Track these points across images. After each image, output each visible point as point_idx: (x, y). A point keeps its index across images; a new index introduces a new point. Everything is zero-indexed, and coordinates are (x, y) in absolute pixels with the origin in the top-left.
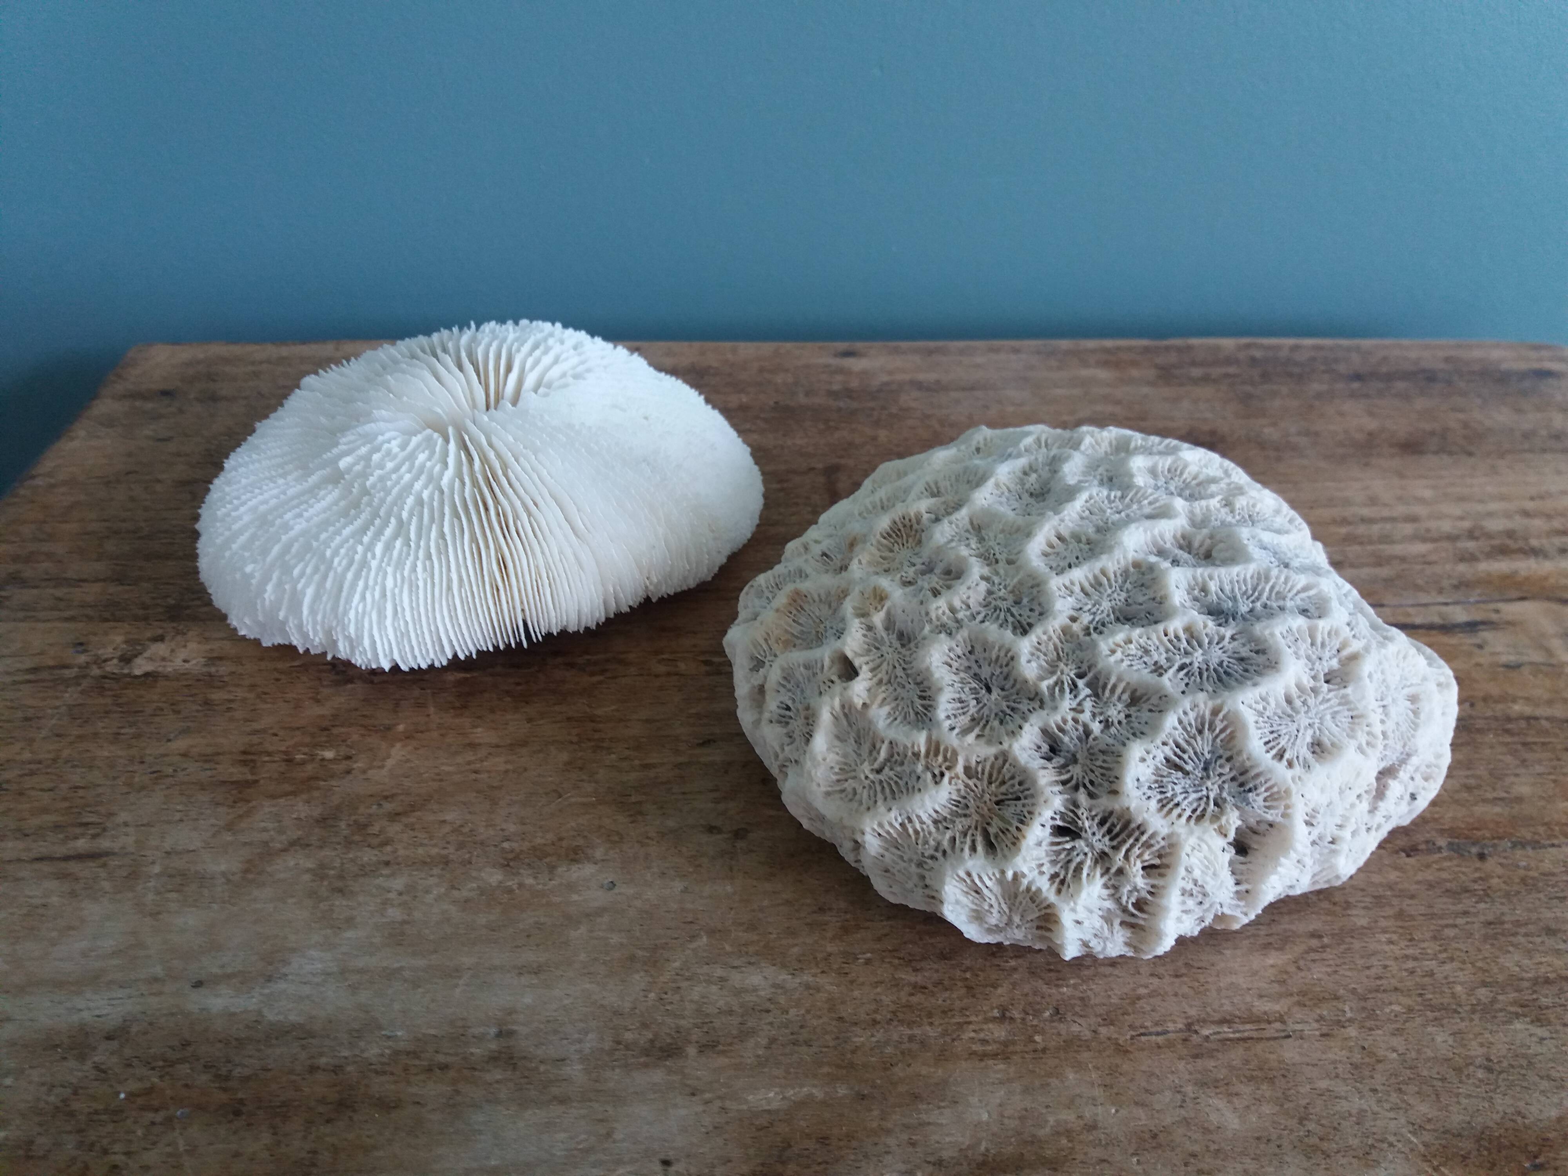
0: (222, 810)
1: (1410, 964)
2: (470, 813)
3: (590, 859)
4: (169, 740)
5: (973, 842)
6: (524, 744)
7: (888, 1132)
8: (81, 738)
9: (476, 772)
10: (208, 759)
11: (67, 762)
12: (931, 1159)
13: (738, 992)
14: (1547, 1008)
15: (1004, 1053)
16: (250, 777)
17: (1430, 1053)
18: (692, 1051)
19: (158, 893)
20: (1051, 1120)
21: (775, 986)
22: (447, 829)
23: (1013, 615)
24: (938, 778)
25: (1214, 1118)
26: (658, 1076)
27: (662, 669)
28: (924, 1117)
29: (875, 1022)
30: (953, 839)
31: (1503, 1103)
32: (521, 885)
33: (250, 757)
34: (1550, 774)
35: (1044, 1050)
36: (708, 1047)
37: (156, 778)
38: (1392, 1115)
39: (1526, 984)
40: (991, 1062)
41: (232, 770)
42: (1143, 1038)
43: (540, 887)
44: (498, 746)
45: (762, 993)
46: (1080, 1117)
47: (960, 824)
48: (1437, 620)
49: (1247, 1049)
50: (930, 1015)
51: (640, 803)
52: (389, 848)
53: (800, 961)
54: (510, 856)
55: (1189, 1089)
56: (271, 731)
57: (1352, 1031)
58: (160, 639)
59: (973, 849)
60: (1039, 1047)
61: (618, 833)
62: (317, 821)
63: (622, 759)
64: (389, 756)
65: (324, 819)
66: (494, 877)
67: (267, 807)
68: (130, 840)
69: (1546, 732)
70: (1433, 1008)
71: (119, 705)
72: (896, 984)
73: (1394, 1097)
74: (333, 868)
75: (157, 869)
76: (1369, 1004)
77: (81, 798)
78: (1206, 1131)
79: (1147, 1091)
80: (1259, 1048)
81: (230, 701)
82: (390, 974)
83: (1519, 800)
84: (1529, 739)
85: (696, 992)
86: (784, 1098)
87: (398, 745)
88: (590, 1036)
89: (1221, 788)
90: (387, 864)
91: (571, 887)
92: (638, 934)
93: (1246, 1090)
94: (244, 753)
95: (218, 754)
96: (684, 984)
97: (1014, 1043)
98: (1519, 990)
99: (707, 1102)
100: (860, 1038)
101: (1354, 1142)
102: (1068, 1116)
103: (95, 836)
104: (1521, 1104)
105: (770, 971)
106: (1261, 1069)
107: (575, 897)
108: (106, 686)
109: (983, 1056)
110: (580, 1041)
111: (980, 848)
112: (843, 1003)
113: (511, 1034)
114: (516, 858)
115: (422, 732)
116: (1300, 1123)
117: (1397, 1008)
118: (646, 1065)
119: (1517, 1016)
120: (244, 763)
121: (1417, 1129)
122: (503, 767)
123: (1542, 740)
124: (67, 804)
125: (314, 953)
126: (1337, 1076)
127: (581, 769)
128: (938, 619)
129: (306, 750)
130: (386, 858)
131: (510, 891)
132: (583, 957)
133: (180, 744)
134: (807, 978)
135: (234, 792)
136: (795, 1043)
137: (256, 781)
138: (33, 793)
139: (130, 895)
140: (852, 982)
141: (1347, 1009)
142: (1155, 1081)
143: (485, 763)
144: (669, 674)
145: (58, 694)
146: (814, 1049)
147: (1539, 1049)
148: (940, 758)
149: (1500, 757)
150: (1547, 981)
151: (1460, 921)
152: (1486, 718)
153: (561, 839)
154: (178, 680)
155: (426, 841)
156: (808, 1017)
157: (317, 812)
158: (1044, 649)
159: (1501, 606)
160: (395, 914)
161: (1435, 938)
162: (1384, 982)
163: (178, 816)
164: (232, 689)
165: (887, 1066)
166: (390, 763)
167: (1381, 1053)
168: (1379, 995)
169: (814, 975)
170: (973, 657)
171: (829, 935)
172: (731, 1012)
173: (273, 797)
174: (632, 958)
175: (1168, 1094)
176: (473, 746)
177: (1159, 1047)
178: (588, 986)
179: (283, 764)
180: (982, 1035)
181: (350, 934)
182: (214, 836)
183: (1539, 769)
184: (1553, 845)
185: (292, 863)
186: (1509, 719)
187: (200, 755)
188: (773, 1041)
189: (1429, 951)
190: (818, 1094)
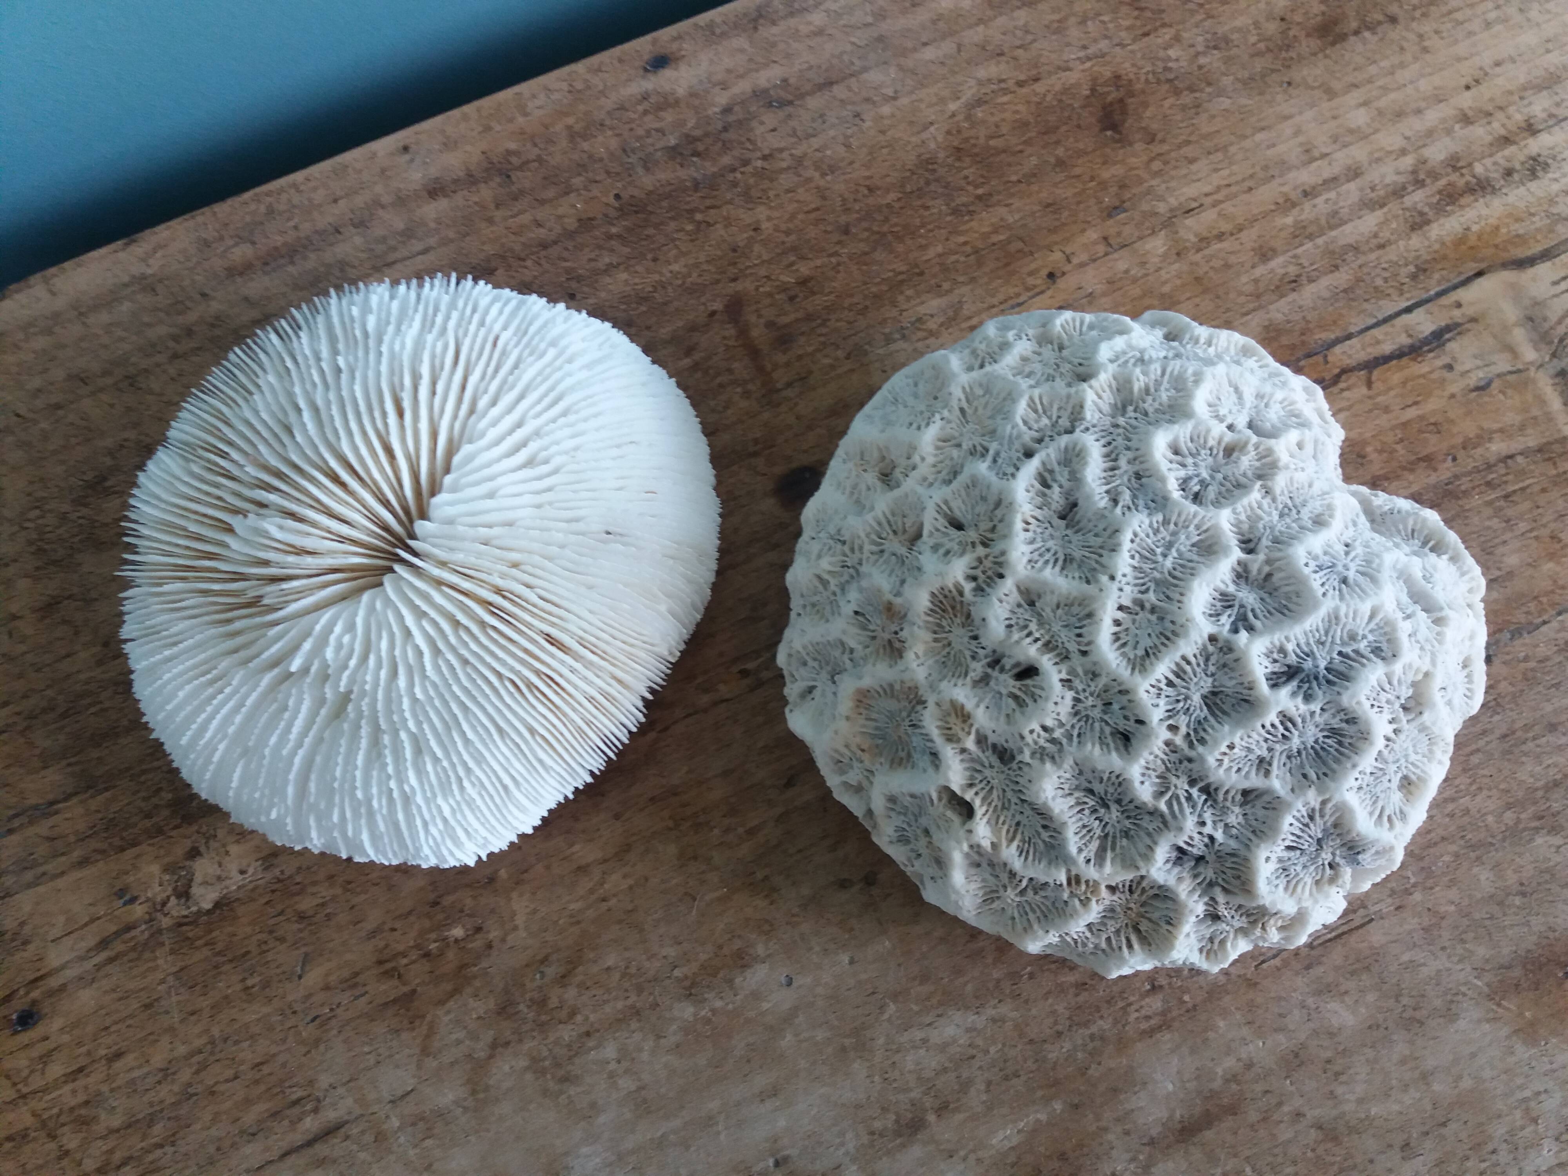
0: (405, 1035)
1: (1450, 807)
2: (626, 949)
3: (757, 959)
4: (300, 977)
5: (1128, 940)
6: (627, 848)
7: (1106, 1130)
8: (216, 1007)
9: (604, 900)
10: (352, 982)
11: (225, 1040)
12: (1145, 1141)
13: (943, 1048)
14: (1559, 813)
15: (1165, 1025)
16: (406, 989)
17: (1479, 896)
18: (931, 1118)
19: (415, 1146)
20: (1219, 1071)
21: (968, 1030)
22: (616, 976)
23: (1107, 723)
24: (1085, 903)
25: (1335, 1022)
26: (916, 1151)
27: (705, 699)
28: (1128, 1106)
29: (1059, 1034)
30: (1108, 939)
31: (1538, 923)
32: (714, 1011)
33: (388, 966)
34: (1531, 531)
35: (1195, 1007)
36: (942, 1109)
37: (321, 1025)
38: (1460, 967)
39: (1540, 793)
40: (1158, 1036)
41: (383, 987)
42: (1264, 966)
43: (730, 1006)
44: (605, 861)
45: (961, 1042)
46: (1239, 1060)
47: (1112, 928)
48: (1405, 340)
49: (1344, 945)
50: (1098, 1009)
51: (766, 878)
52: (579, 1018)
53: (977, 997)
54: (687, 983)
55: (1310, 1001)
56: (386, 927)
57: (1417, 896)
58: (194, 853)
59: (1130, 946)
60: (1190, 1005)
61: (767, 921)
62: (499, 1014)
63: (727, 830)
64: (514, 914)
65: (504, 1008)
66: (686, 1011)
67: (444, 1017)
68: (349, 1101)
69: (1522, 473)
70: (1473, 847)
71: (219, 953)
72: (1061, 989)
73: (1459, 950)
74: (545, 1059)
75: (395, 1122)
76: (1425, 863)
77: (270, 1074)
78: (1331, 1035)
79: (1280, 1015)
80: (1353, 939)
81: (323, 905)
82: (660, 1144)
83: (1510, 574)
84: (1511, 488)
85: (910, 1061)
86: (1019, 1132)
87: (514, 895)
88: (849, 1135)
89: (1333, 854)
90: (588, 1034)
91: (756, 996)
92: (836, 1023)
93: (1351, 985)
94: (380, 963)
95: (356, 974)
96: (897, 1058)
97: (1169, 1010)
98: (1535, 803)
99: (965, 1159)
100: (1054, 1053)
101: (1438, 1003)
102: (1229, 1063)
103: (316, 1110)
104: (1551, 919)
105: (958, 1016)
106: (1358, 961)
107: (766, 1006)
108: (190, 935)
109: (1150, 1033)
110: (842, 1144)
111: (1136, 946)
112: (1027, 1025)
113: (786, 1159)
114: (693, 985)
115: (526, 871)
116: (1397, 1001)
117: (1447, 858)
118: (903, 1146)
119: (1537, 829)
120: (388, 974)
121: (1479, 971)
122: (625, 884)
123: (1521, 485)
124: (262, 1088)
125: (584, 1150)
126: (1415, 945)
127: (695, 858)
128: (1036, 743)
129: (433, 936)
130: (584, 1029)
131: (708, 1021)
132: (803, 1064)
133: (314, 977)
134: (990, 1012)
135: (402, 1011)
136: (1006, 1078)
137: (414, 991)
138: (221, 1088)
139: (392, 1158)
140: (1026, 1002)
141: (1409, 874)
142: (1283, 1003)
143: (606, 886)
144: (716, 704)
145: (150, 964)
146: (1023, 1078)
147: (1559, 859)
148: (1083, 887)
149: (1488, 523)
150: (1556, 784)
151: (1481, 743)
152: (1469, 473)
153: (720, 947)
154: (253, 900)
155: (606, 997)
156: (1006, 1049)
157: (491, 1004)
158: (1151, 766)
159: (1462, 294)
160: (626, 1084)
161: (1465, 770)
162: (1433, 835)
163: (372, 1059)
164: (314, 889)
165: (1083, 1071)
166: (520, 920)
167: (1443, 909)
168: (1432, 850)
169: (995, 1007)
170: (1082, 778)
171: (990, 960)
172: (945, 1070)
173: (442, 1002)
174: (844, 1049)
175: (1296, 1012)
176: (583, 869)
177: (1278, 969)
178: (822, 1091)
179: (424, 961)
180: (1144, 1012)
181: (602, 1119)
182: (419, 1067)
183: (1523, 526)
184: (1545, 623)
185: (506, 1068)
186: (1489, 467)
187: (341, 982)
188: (989, 1083)
189: (1462, 787)
190: (1043, 1117)
